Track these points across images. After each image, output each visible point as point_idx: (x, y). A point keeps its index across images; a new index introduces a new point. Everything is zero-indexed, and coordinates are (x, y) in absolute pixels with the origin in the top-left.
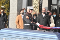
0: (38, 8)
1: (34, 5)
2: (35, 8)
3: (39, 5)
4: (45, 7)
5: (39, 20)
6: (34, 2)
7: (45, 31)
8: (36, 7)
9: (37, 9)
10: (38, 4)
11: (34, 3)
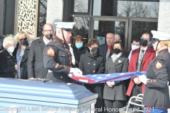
0: (35, 22)
1: (21, 12)
2: (24, 22)
3: (36, 13)
4: (54, 19)
5: (34, 57)
6: (22, 5)
7: (44, 82)
8: (28, 18)
9: (32, 25)
10: (33, 10)
11: (22, 8)
